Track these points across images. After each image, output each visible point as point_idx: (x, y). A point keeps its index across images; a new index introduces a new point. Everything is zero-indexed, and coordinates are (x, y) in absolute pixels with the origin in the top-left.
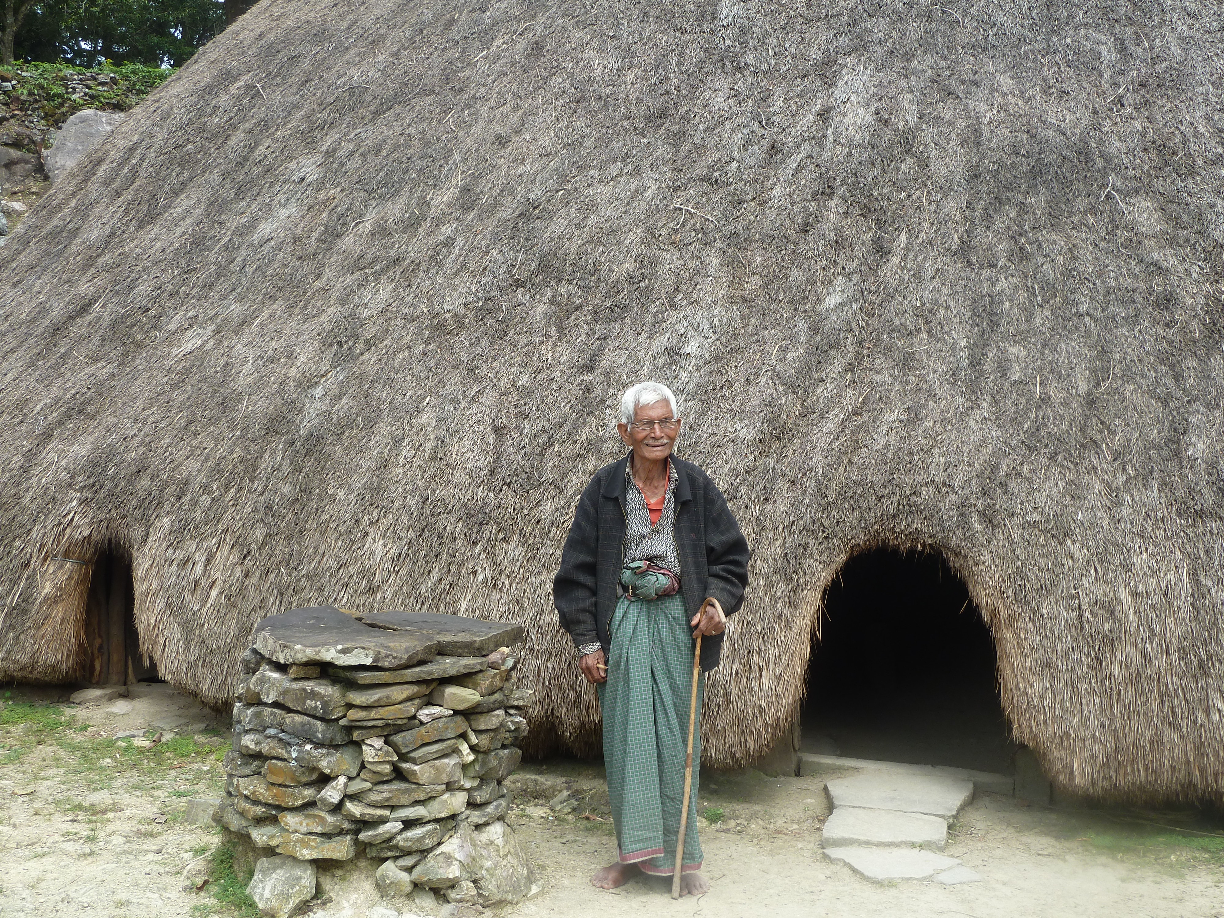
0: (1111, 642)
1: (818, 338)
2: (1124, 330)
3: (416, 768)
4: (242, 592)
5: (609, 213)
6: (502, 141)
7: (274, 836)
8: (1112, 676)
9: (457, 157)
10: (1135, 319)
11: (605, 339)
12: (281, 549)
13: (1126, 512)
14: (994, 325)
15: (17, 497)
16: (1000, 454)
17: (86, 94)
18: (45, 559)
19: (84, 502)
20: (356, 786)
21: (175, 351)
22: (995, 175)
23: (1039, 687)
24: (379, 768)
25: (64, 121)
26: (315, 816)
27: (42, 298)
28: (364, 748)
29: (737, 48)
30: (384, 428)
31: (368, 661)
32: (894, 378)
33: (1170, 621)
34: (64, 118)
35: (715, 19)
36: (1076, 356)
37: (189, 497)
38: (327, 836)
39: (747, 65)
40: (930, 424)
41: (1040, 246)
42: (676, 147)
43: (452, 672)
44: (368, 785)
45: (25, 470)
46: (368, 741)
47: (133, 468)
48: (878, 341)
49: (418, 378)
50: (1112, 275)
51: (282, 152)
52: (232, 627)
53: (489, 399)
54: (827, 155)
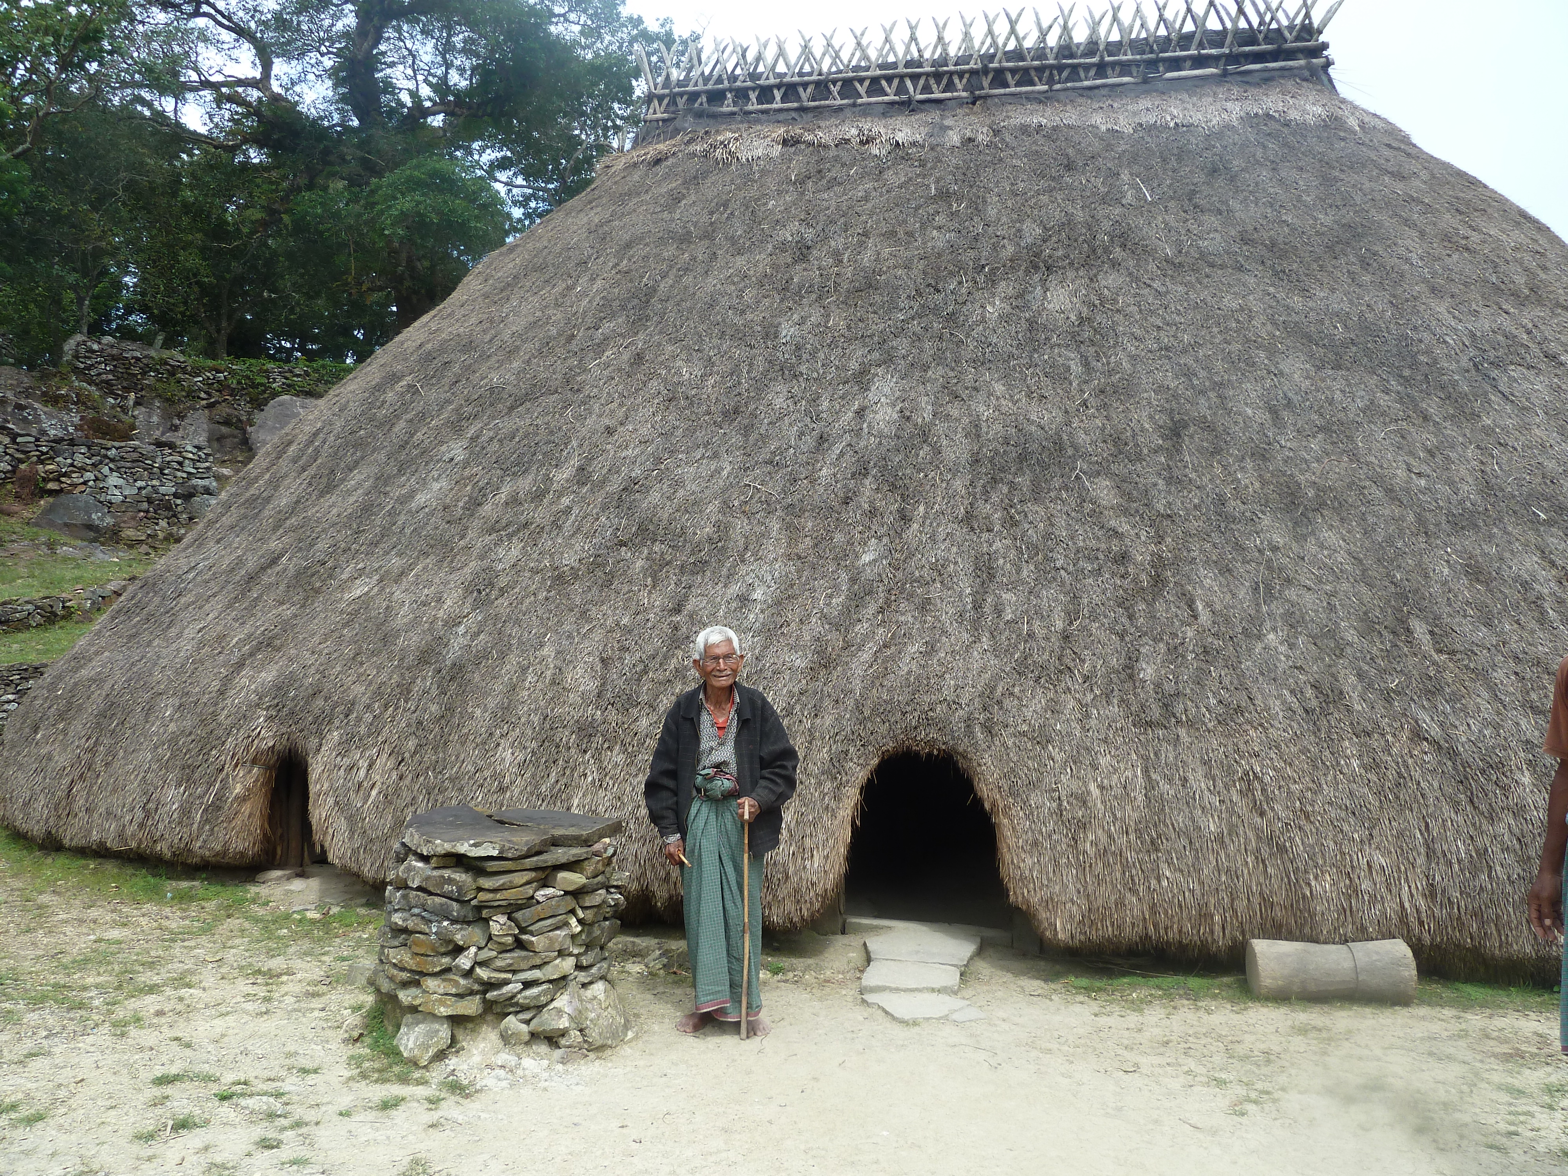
0: (1083, 826)
1: (856, 587)
2: (1091, 581)
3: (533, 939)
4: (397, 792)
5: (693, 488)
6: (610, 431)
7: (417, 997)
8: (1085, 852)
9: (574, 443)
10: (1098, 572)
11: (690, 587)
12: (429, 757)
13: (1093, 722)
14: (991, 577)
15: (214, 714)
16: (997, 678)
17: (284, 384)
18: (236, 765)
19: (270, 718)
20: (485, 954)
21: (346, 596)
22: (991, 460)
23: (1029, 861)
24: (503, 940)
25: (266, 405)
26: (450, 980)
27: (240, 552)
28: (491, 923)
29: (794, 360)
30: (513, 659)
31: (495, 853)
32: (915, 618)
33: (1128, 808)
34: (266, 402)
35: (776, 337)
36: (1054, 601)
37: (355, 715)
38: (460, 996)
39: (801, 374)
40: (943, 655)
41: (1026, 516)
42: (746, 436)
43: (563, 860)
44: (494, 953)
45: (221, 693)
46: (494, 918)
47: (310, 691)
48: (902, 590)
49: (542, 619)
50: (1081, 538)
51: (435, 438)
52: (389, 820)
53: (598, 635)
54: (862, 444)
